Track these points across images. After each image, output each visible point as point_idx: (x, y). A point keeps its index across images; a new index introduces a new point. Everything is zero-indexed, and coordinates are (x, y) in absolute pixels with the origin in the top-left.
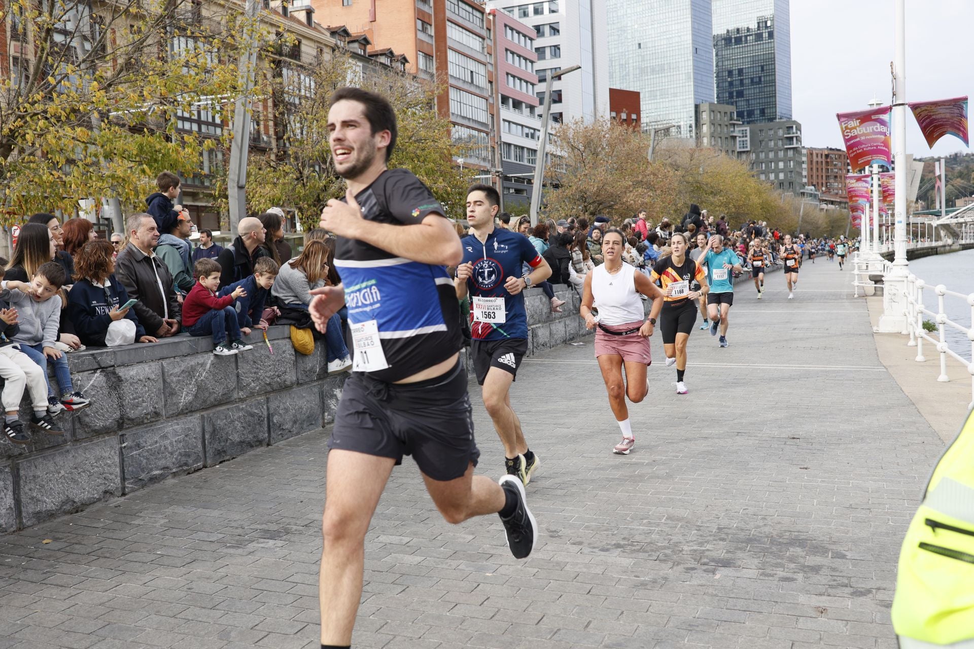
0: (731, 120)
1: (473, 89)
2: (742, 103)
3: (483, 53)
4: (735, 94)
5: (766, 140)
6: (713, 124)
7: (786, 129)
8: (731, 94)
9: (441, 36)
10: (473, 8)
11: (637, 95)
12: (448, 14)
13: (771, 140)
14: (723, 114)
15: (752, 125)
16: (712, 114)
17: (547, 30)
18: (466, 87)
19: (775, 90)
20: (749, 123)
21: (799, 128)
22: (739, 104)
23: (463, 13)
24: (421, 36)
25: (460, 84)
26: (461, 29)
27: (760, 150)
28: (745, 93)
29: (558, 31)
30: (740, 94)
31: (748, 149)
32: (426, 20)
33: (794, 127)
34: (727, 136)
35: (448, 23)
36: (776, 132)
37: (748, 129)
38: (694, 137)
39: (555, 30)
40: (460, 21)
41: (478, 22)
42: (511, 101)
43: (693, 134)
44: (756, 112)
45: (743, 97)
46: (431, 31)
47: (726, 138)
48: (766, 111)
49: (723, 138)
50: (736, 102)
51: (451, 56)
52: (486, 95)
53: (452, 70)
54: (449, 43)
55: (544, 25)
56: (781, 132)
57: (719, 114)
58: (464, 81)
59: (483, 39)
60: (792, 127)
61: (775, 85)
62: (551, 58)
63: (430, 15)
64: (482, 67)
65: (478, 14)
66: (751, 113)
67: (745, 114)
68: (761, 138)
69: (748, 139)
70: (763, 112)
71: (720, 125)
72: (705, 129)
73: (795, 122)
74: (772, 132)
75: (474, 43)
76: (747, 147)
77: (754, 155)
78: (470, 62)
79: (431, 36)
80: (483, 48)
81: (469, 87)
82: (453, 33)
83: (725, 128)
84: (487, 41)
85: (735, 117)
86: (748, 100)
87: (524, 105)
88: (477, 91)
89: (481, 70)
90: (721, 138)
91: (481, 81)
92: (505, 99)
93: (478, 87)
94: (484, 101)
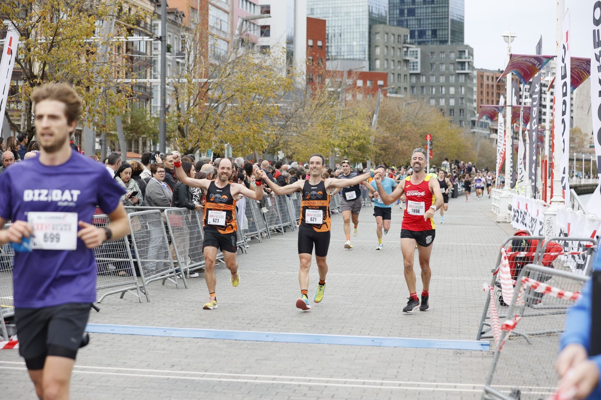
0: (405, 43)
2: (413, 22)
4: (406, 11)
5: (437, 63)
6: (387, 47)
7: (458, 53)
8: (402, 13)
11: (324, 22)
13: (442, 64)
14: (396, 37)
15: (423, 46)
16: (386, 36)
18: (217, 33)
19: (448, 12)
20: (420, 43)
21: (471, 54)
22: (410, 23)
25: (214, 32)
27: (431, 73)
28: (416, 12)
30: (412, 12)
31: (419, 71)
33: (467, 51)
34: (399, 60)
36: (447, 56)
37: (419, 50)
38: (367, 59)
43: (367, 56)
44: (427, 33)
45: (414, 16)
47: (399, 62)
48: (438, 33)
49: (396, 61)
50: (407, 20)
51: (211, 9)
52: (228, 37)
53: (211, 21)
56: (453, 55)
57: (392, 37)
58: (217, 29)
60: (464, 51)
61: (448, 7)
64: (226, 15)
66: (422, 33)
67: (416, 33)
68: (432, 61)
69: (419, 60)
70: (434, 32)
71: (393, 48)
72: (378, 51)
73: (467, 46)
74: (443, 56)
76: (417, 69)
77: (424, 78)
78: (220, 12)
81: (219, 33)
83: (398, 51)
85: (409, 40)
86: (420, 19)
88: (222, 36)
89: (225, 17)
90: (393, 61)
91: (226, 27)
93: (224, 32)
94: (227, 43)
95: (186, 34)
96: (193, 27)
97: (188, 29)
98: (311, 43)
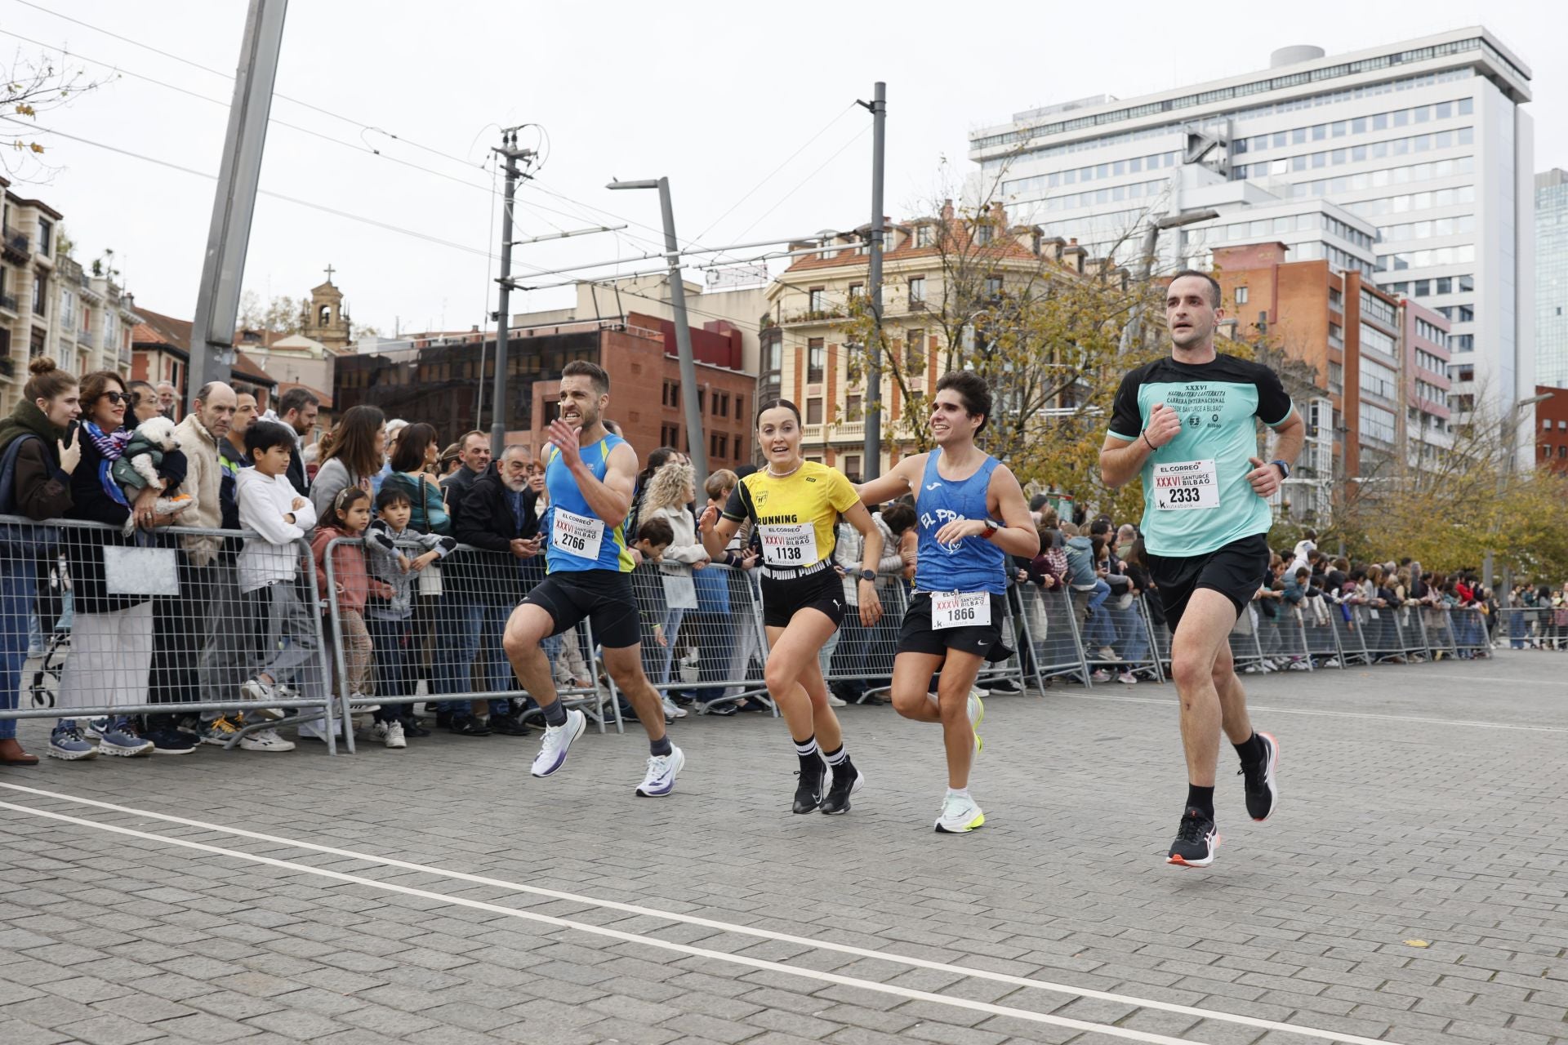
1: (1382, 403)
3: (1393, 356)
9: (1353, 341)
10: (1386, 302)
12: (1363, 315)
17: (1456, 313)
18: (1376, 400)
23: (1375, 311)
24: (1332, 342)
25: (1370, 398)
26: (1372, 330)
29: (1471, 313)
32: (1337, 322)
35: (1362, 325)
39: (1467, 313)
40: (1372, 320)
41: (1389, 318)
42: (1418, 414)
46: (1341, 334)
51: (1363, 364)
52: (1395, 409)
53: (1364, 382)
54: (1362, 349)
55: (1451, 307)
58: (1375, 394)
59: (1394, 338)
62: (1460, 351)
63: (1340, 316)
64: (1391, 373)
65: (1390, 309)
75: (1383, 345)
78: (1381, 369)
79: (1340, 341)
80: (1394, 350)
81: (1379, 401)
82: (1366, 336)
84: (1399, 343)
87: (1432, 418)
88: (1387, 405)
89: (1390, 377)
91: (1390, 392)
92: (1413, 411)
93: (1387, 399)
94: (1392, 416)
95: (1319, 399)
96: (1332, 390)
97: (1325, 394)
98: (1547, 424)
